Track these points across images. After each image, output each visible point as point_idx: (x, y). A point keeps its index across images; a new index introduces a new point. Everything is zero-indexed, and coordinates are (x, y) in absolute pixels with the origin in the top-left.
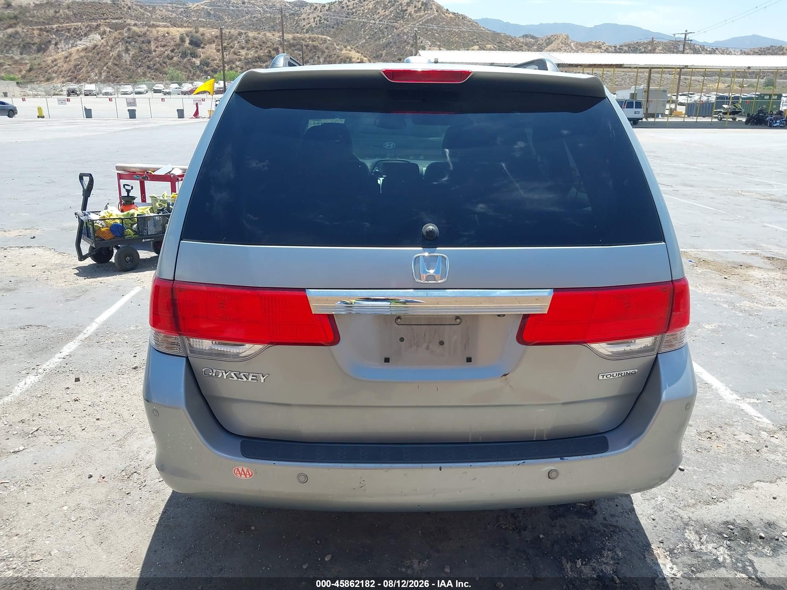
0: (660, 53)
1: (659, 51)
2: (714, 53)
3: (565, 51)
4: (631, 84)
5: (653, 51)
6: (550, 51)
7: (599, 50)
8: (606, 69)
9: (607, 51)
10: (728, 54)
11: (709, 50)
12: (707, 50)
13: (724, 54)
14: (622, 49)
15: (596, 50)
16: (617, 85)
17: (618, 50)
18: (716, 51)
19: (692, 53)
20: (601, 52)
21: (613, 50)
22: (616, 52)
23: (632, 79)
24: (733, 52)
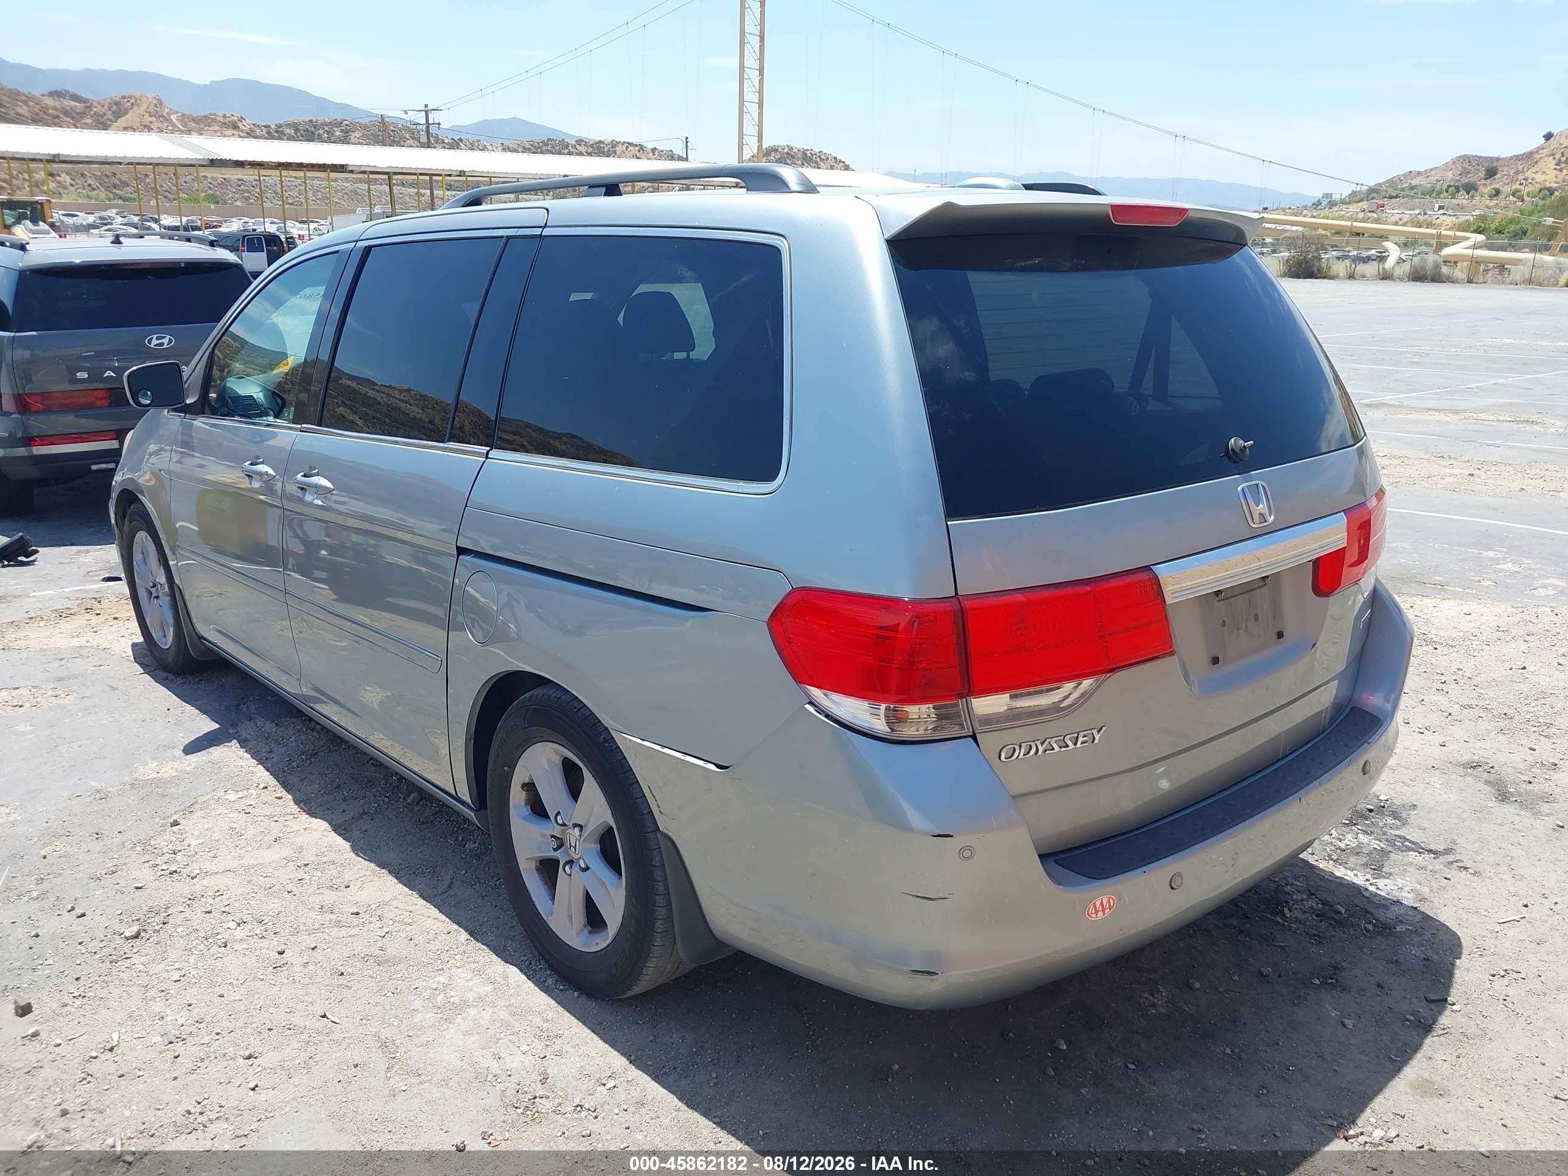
0: (359, 143)
1: (357, 141)
2: (458, 148)
3: (161, 131)
4: (318, 202)
5: (345, 140)
6: (125, 129)
7: (234, 132)
8: (263, 172)
9: (251, 134)
10: (480, 150)
11: (447, 141)
12: (443, 142)
13: (474, 149)
14: (282, 133)
15: (230, 132)
16: (291, 204)
17: (276, 134)
18: (461, 144)
19: (418, 147)
20: (240, 137)
21: (264, 133)
22: (270, 136)
23: (319, 193)
24: (489, 147)
